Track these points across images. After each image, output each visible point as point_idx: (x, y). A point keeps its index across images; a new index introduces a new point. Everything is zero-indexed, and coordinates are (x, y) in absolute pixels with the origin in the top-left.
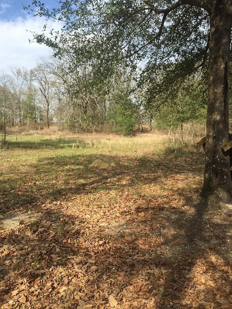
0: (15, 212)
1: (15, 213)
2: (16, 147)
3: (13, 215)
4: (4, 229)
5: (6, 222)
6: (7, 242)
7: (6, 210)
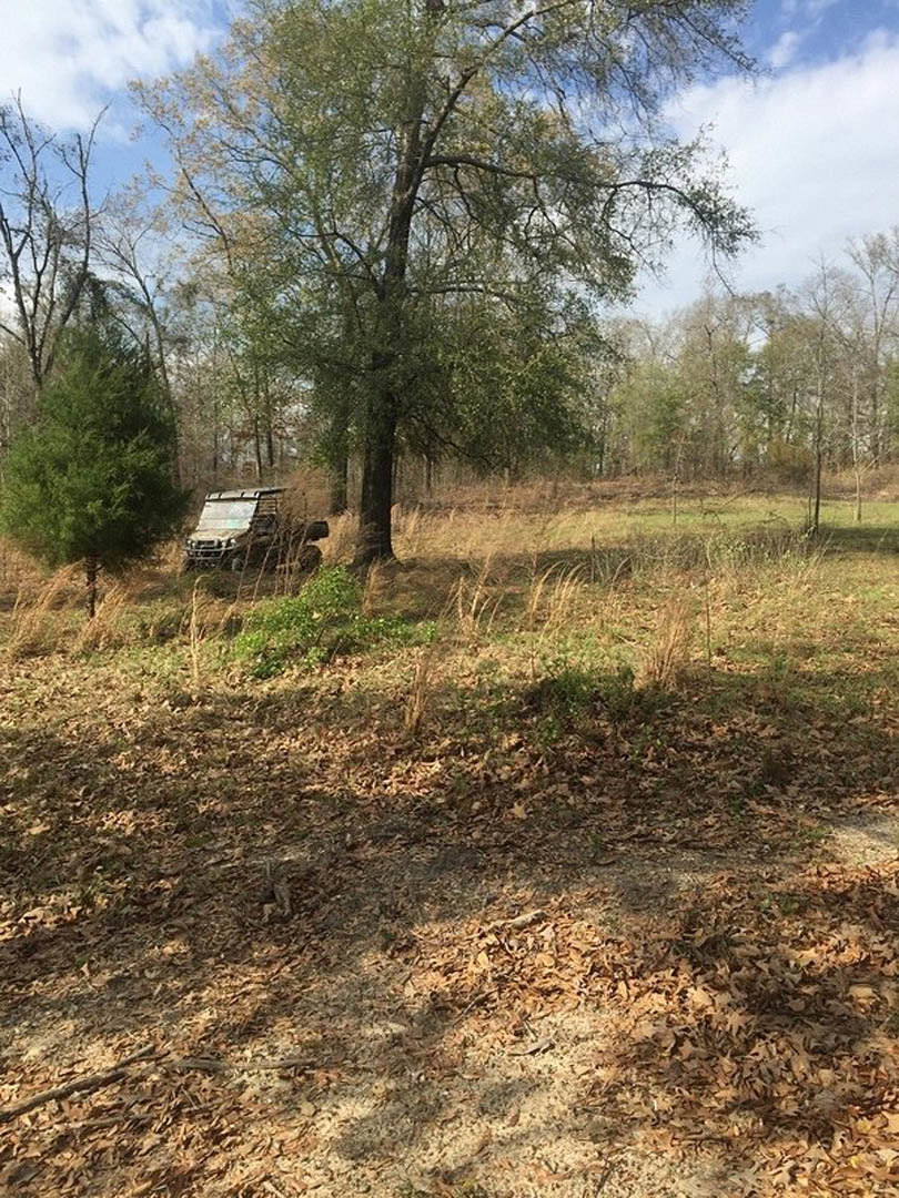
0: (877, 803)
1: (875, 808)
2: (859, 549)
3: (871, 816)
4: (838, 863)
5: (846, 837)
6: (857, 914)
7: (842, 790)
